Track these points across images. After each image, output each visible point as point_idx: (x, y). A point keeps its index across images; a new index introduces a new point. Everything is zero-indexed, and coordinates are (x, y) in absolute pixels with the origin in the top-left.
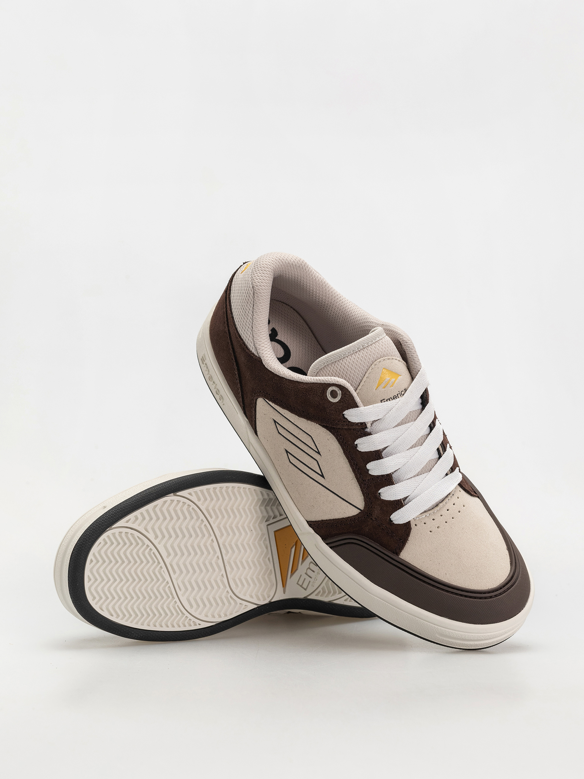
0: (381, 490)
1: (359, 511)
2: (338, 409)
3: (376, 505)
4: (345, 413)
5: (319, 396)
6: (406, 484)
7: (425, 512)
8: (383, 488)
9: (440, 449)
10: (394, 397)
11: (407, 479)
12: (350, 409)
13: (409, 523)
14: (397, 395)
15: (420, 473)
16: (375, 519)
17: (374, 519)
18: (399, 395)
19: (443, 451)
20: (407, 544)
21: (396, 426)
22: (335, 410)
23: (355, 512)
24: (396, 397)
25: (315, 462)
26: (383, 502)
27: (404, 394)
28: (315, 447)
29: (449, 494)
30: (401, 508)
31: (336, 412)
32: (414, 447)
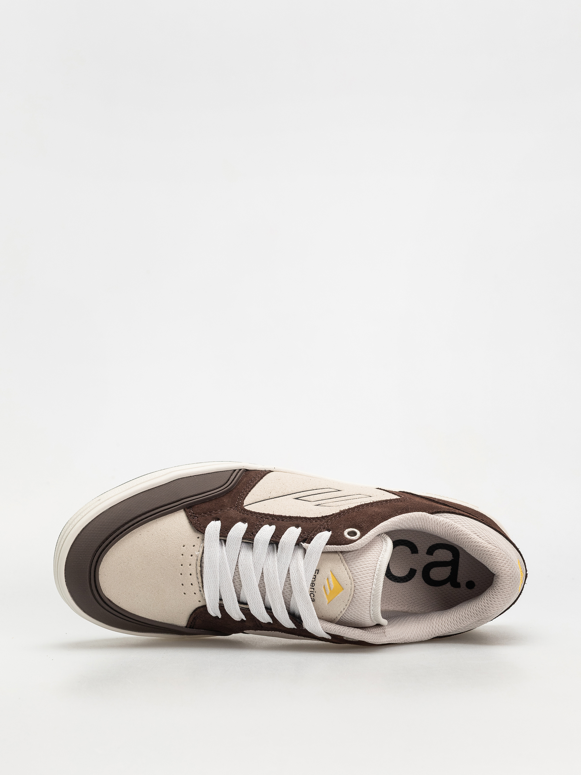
0: (247, 525)
1: (246, 504)
4: (330, 532)
6: (236, 549)
7: (203, 553)
8: (246, 528)
9: (245, 605)
10: (313, 584)
11: (240, 553)
12: (330, 538)
13: (203, 533)
14: (314, 589)
15: (237, 569)
18: (312, 590)
19: (242, 607)
21: (289, 569)
23: (247, 501)
24: (313, 586)
26: (235, 521)
27: (311, 596)
29: (203, 587)
32: (261, 577)
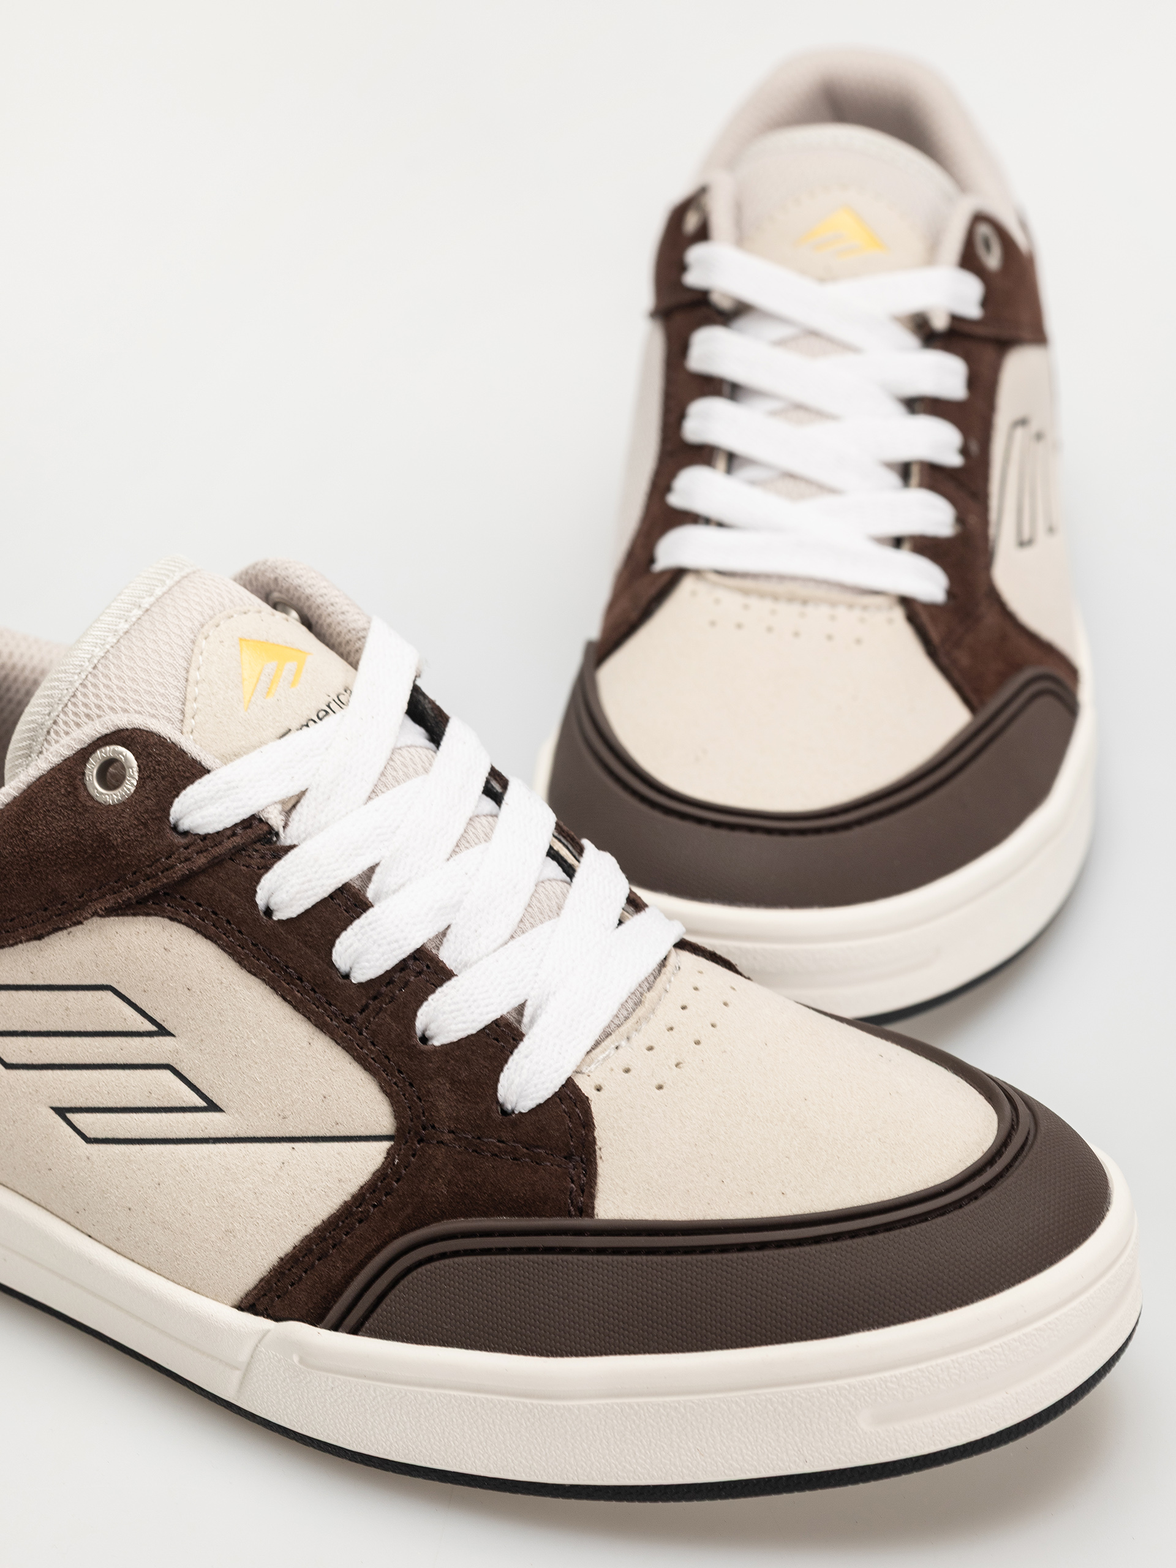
0: (419, 1014)
1: (387, 1145)
2: (146, 812)
3: (431, 1079)
4: (178, 816)
5: (66, 808)
8: (425, 1004)
9: (560, 851)
10: (320, 715)
12: (184, 788)
13: (570, 1084)
14: (329, 706)
15: (525, 925)
16: (451, 1136)
17: (447, 1137)
18: (333, 706)
20: (599, 1161)
21: (370, 797)
22: (138, 819)
23: (374, 1155)
24: (327, 712)
25: (168, 1074)
26: (447, 1054)
28: (142, 1019)
30: (518, 1043)
31: (145, 825)
32: (466, 847)
